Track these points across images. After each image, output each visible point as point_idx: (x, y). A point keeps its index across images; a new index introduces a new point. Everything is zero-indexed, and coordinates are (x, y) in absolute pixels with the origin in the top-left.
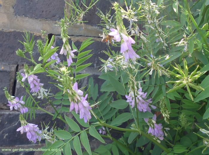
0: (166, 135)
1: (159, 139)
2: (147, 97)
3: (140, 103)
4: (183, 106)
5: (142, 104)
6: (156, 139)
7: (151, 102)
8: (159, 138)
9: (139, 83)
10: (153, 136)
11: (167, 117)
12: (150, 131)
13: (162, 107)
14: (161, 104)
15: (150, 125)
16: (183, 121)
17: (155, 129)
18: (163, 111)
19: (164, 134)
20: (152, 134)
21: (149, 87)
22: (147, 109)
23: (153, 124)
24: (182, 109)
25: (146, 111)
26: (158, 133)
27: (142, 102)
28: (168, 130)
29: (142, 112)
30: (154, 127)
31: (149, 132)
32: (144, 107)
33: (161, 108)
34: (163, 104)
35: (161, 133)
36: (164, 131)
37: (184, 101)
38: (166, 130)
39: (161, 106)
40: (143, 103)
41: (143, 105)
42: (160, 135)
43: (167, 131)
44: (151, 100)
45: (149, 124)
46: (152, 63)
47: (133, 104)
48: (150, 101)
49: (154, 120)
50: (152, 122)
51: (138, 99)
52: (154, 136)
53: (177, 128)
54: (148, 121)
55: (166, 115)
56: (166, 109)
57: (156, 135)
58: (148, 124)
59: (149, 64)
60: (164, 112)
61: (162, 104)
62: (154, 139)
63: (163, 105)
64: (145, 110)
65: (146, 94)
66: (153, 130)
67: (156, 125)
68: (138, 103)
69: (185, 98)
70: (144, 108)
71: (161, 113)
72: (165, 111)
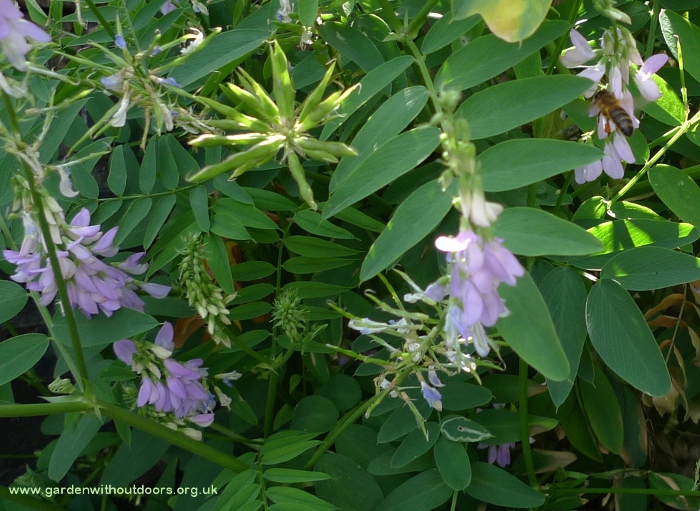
0: (225, 401)
1: (194, 426)
2: (117, 250)
3: (83, 279)
4: (290, 266)
5: (95, 278)
6: (179, 426)
7: (142, 269)
8: (192, 419)
9: (61, 172)
10: (162, 415)
11: (217, 319)
12: (149, 393)
13: (191, 278)
14: (185, 265)
15: (148, 371)
16: (292, 324)
17: (172, 383)
18: (200, 296)
19: (217, 399)
20: (158, 407)
21: (126, 202)
22: (119, 299)
23: (159, 363)
24: (288, 278)
25: (116, 307)
26: (183, 396)
27: (93, 273)
28: (231, 381)
29: (99, 317)
30: (163, 377)
31: (141, 402)
32: (108, 295)
33: (188, 282)
34: (195, 261)
35: (201, 394)
36: (217, 389)
37: (292, 243)
38: (226, 382)
39: (187, 274)
40: (100, 275)
41: (100, 284)
42: (195, 405)
43: (230, 385)
44: (141, 261)
45: (138, 368)
46: (123, 74)
47: (47, 282)
48: (134, 264)
49: (166, 344)
50: (152, 357)
51: (71, 257)
52: (170, 414)
53: (270, 363)
54: (135, 356)
55: (214, 310)
56: (210, 286)
57: (176, 406)
58: (134, 370)
59: (111, 81)
60: (206, 297)
61: (190, 265)
62: (172, 426)
63: (196, 269)
64: (111, 307)
65: (112, 232)
66: (161, 389)
67: (172, 366)
68: (73, 279)
69: (296, 230)
70: (106, 299)
71: (191, 303)
72: (208, 295)
